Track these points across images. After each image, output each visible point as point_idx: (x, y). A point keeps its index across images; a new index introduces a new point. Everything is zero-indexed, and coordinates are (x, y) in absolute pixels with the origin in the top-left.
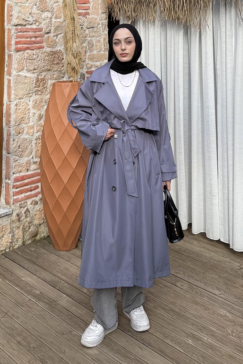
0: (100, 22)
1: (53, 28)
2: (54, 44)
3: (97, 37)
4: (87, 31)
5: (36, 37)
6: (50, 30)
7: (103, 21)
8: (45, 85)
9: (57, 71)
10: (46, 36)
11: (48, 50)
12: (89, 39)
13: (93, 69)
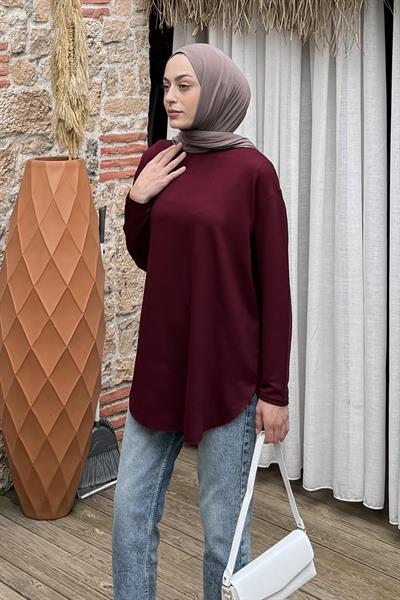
0: (133, 31)
1: (29, 43)
2: (33, 78)
3: (126, 63)
4: (104, 51)
6: (24, 47)
7: (138, 28)
8: (11, 166)
9: (36, 134)
10: (15, 60)
11: (18, 89)
12: (107, 66)
13: (115, 132)
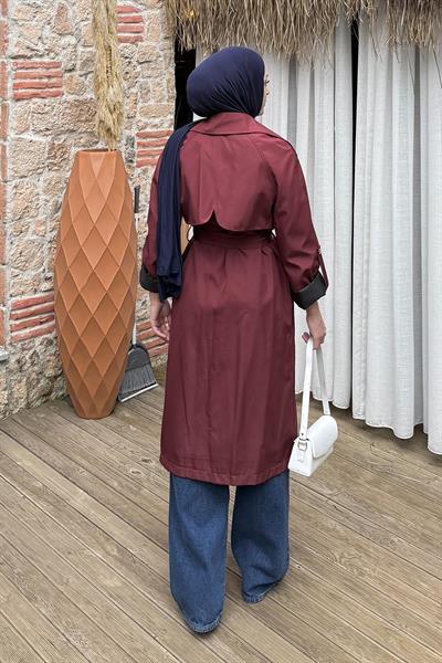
0: (162, 53)
1: (79, 62)
2: (82, 89)
3: (156, 77)
4: (139, 68)
5: (49, 77)
6: (74, 65)
7: (165, 51)
8: (66, 156)
9: (85, 132)
10: (67, 75)
11: (71, 98)
12: (142, 80)
13: (148, 130)
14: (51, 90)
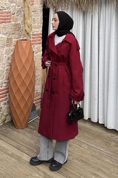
3: (37, 16)
5: (8, 16)
6: (15, 12)
7: (40, 8)
8: (12, 42)
9: (17, 34)
14: (8, 20)
